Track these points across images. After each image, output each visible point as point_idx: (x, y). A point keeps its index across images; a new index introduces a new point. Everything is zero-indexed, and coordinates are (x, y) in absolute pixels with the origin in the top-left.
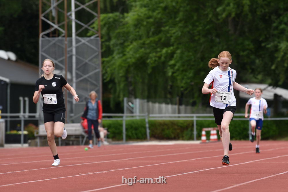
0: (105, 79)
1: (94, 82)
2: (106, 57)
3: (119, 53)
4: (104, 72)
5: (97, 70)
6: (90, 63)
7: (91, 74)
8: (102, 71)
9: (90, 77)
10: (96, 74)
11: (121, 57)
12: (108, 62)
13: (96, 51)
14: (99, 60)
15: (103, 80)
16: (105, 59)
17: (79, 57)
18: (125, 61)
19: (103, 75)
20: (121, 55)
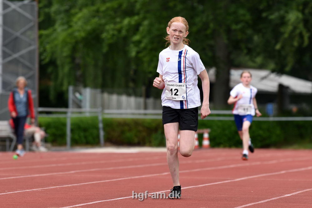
0: (43, 60)
1: (28, 64)
2: (45, 29)
3: (63, 24)
4: (42, 49)
5: (32, 48)
6: (23, 37)
7: (24, 52)
8: (39, 48)
9: (22, 56)
10: (31, 53)
11: (66, 30)
12: (48, 36)
13: (30, 21)
14: (35, 34)
15: (41, 61)
16: (44, 32)
17: (7, 29)
18: (71, 35)
19: (41, 54)
20: (65, 27)
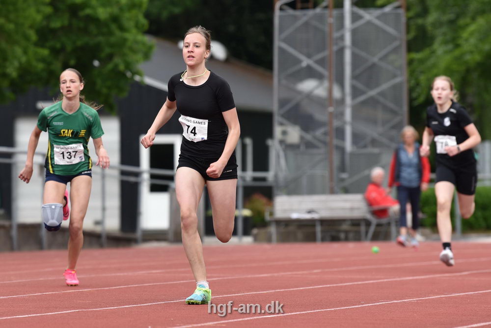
0: (415, 99)
1: (391, 105)
2: (418, 50)
3: (446, 43)
4: (413, 82)
5: (398, 80)
6: (383, 64)
7: (384, 86)
8: (409, 81)
9: (382, 94)
10: (396, 88)
11: (450, 51)
12: (422, 61)
13: (394, 39)
14: (402, 58)
15: (411, 100)
16: (416, 56)
17: (357, 51)
18: (458, 59)
19: (411, 90)
20: (450, 46)
